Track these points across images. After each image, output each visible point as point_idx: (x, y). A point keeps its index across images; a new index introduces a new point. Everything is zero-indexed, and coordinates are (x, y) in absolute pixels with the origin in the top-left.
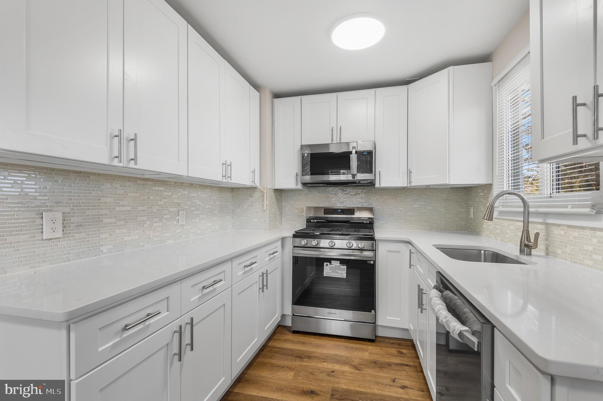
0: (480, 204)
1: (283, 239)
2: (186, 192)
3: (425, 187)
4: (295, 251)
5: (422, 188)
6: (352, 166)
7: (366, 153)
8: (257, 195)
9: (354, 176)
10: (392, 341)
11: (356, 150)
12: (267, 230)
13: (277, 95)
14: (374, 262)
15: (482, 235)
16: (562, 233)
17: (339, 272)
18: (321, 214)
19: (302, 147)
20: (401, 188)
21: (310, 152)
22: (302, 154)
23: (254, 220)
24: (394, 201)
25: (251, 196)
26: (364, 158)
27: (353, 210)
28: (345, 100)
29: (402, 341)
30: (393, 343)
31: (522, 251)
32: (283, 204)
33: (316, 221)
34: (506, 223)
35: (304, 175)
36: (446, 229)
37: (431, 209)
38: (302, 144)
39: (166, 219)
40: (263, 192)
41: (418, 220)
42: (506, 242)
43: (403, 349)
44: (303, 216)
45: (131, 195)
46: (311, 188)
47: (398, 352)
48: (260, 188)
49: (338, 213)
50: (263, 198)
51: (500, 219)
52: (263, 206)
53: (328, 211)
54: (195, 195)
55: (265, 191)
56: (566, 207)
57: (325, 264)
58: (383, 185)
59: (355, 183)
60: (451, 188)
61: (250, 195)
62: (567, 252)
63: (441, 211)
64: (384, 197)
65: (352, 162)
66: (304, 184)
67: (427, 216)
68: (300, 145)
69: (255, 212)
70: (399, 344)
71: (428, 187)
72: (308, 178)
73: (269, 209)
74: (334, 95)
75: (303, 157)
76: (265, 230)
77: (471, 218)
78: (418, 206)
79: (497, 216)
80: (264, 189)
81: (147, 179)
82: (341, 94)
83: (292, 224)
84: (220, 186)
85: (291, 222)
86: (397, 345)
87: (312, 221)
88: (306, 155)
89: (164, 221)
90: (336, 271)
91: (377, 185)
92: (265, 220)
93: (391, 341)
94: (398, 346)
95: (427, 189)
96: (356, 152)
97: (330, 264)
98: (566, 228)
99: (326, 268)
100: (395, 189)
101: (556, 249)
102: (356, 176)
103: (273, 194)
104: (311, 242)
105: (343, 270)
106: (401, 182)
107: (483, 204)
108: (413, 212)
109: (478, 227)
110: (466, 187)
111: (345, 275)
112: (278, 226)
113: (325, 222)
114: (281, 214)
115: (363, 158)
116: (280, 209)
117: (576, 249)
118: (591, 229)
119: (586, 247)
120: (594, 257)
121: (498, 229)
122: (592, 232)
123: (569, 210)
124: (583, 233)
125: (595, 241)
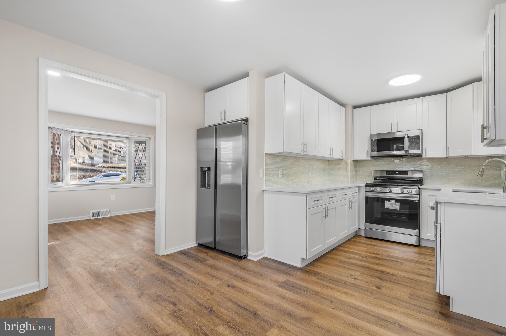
1: (359, 187)
2: (311, 163)
3: (465, 157)
4: (367, 194)
5: (462, 158)
6: (405, 145)
7: (415, 137)
8: (343, 163)
9: (406, 151)
11: (408, 136)
12: (349, 183)
13: (355, 107)
14: (418, 201)
17: (395, 206)
18: (385, 175)
19: (371, 136)
21: (377, 138)
22: (371, 139)
23: (341, 177)
24: (439, 166)
25: (339, 164)
27: (407, 172)
32: (358, 169)
33: (380, 179)
35: (373, 152)
37: (469, 172)
38: (371, 134)
39: (305, 174)
40: (347, 162)
41: (459, 179)
44: (372, 176)
45: (296, 164)
46: (377, 159)
48: (345, 159)
49: (396, 174)
50: (347, 165)
52: (346, 169)
53: (389, 173)
54: (314, 164)
55: (348, 161)
57: (386, 201)
58: (428, 156)
59: (408, 155)
65: (406, 143)
66: (373, 157)
67: (466, 176)
68: (370, 134)
69: (342, 173)
72: (375, 154)
73: (350, 171)
74: (393, 103)
75: (372, 141)
78: (459, 169)
80: (347, 160)
81: (300, 157)
82: (397, 103)
84: (324, 159)
85: (363, 180)
87: (378, 179)
88: (374, 140)
89: (304, 175)
90: (393, 206)
91: (424, 156)
95: (467, 158)
96: (408, 137)
97: (389, 201)
99: (386, 204)
100: (440, 158)
102: (408, 151)
103: (352, 163)
104: (377, 189)
105: (397, 205)
106: (442, 154)
108: (454, 174)
111: (399, 208)
112: (355, 181)
113: (387, 180)
114: (357, 174)
115: (412, 141)
116: (356, 171)
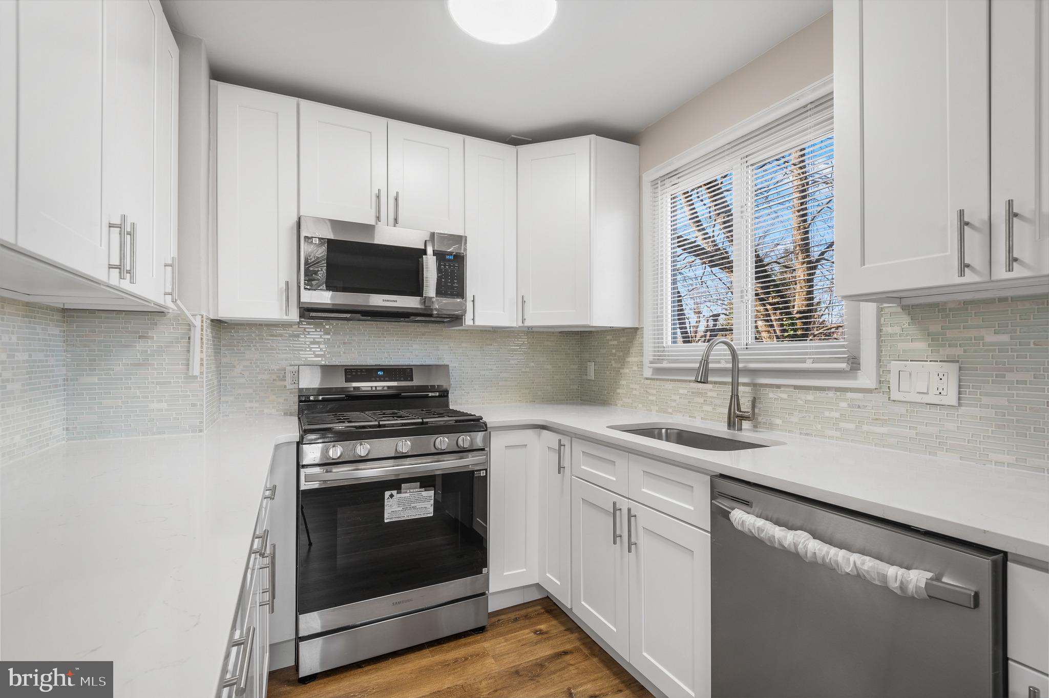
0: (611, 357)
6: (427, 281)
7: (452, 257)
8: (162, 334)
9: (426, 301)
10: (512, 616)
12: (201, 431)
14: (486, 473)
15: (616, 405)
16: (785, 396)
17: (418, 506)
18: (342, 384)
20: (491, 329)
23: (154, 406)
25: (140, 337)
26: (447, 267)
27: (409, 370)
28: (404, 139)
29: (526, 608)
30: (516, 620)
31: (731, 425)
32: (223, 360)
34: (669, 385)
35: (310, 289)
36: (554, 398)
38: (302, 215)
40: (190, 326)
41: (516, 386)
42: (671, 414)
43: (540, 623)
44: (286, 387)
47: (535, 632)
49: (378, 379)
50: (189, 343)
51: (657, 379)
52: (187, 365)
53: (354, 373)
55: (196, 323)
56: (803, 361)
57: (387, 494)
58: (481, 321)
60: (560, 332)
61: (137, 332)
62: (792, 422)
63: (547, 369)
64: (464, 345)
65: (427, 271)
66: (307, 312)
68: (296, 215)
69: (158, 383)
70: (526, 617)
71: (530, 330)
73: (206, 373)
75: (308, 242)
76: (194, 431)
77: (590, 380)
79: (652, 375)
83: (252, 408)
85: (248, 405)
86: (523, 619)
87: (312, 398)
90: (413, 505)
91: (468, 321)
92: (194, 405)
93: (509, 615)
94: (527, 622)
96: (433, 253)
98: (792, 390)
99: (390, 503)
100: (481, 331)
101: (772, 419)
103: (209, 332)
104: (354, 450)
105: (426, 499)
106: (507, 319)
107: (616, 357)
108: (509, 372)
109: (606, 392)
110: (578, 332)
111: (431, 510)
112: (216, 417)
113: (347, 400)
114: (219, 384)
115: (445, 267)
116: (219, 370)
117: (810, 417)
118: (838, 389)
119: (827, 414)
120: (842, 425)
121: (653, 395)
122: (838, 393)
123: (808, 365)
124: (823, 395)
125: (844, 405)
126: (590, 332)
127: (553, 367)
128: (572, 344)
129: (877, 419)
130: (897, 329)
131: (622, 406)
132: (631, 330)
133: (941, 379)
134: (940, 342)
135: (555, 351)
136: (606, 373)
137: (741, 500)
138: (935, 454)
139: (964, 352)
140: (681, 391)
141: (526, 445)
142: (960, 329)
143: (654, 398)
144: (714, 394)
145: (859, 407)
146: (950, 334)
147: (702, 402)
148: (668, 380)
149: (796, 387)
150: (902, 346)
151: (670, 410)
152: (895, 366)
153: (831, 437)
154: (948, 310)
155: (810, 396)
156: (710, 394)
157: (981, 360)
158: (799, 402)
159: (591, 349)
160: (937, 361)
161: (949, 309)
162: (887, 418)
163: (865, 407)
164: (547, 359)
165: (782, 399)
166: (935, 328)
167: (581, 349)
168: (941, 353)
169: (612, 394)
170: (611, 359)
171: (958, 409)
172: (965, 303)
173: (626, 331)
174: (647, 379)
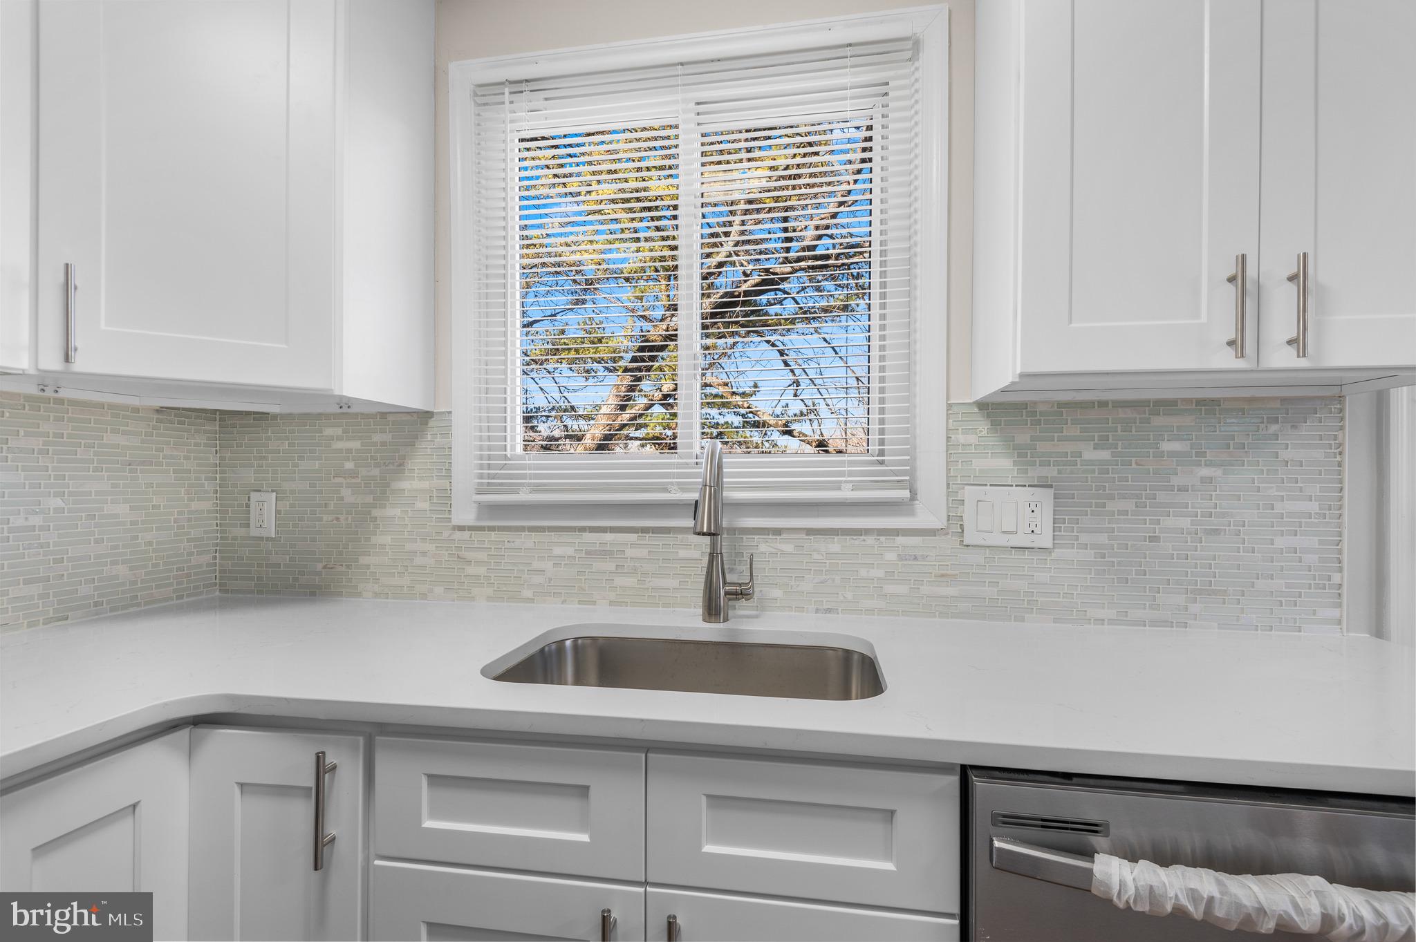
34: (526, 540)
62: (801, 592)
107: (359, 480)
117: (833, 580)
118: (882, 532)
119: (863, 573)
120: (890, 588)
121: (479, 563)
122: (883, 538)
123: (847, 494)
124: (857, 542)
125: (891, 556)
126: (261, 417)
127: (132, 508)
128: (196, 445)
129: (943, 576)
130: (972, 439)
131: (376, 595)
132: (408, 417)
133: (1033, 511)
134: (1029, 458)
135: (143, 463)
136: (320, 519)
137: (1067, 829)
138: (1023, 620)
139: (1058, 473)
140: (558, 551)
141: (134, 806)
142: (1054, 441)
143: (482, 570)
144: (643, 553)
145: (915, 558)
146: (1042, 447)
147: (613, 568)
148: (522, 529)
149: (810, 532)
150: (978, 463)
151: (528, 593)
152: (969, 493)
153: (870, 611)
154: (1038, 413)
155: (835, 545)
156: (630, 552)
157: (1079, 483)
158: (816, 556)
159: (265, 458)
160: (1025, 486)
161: (1040, 412)
162: (957, 572)
163: (924, 557)
164: (113, 486)
165: (783, 553)
166: (1023, 438)
167: (222, 459)
168: (1030, 474)
169: (344, 569)
170: (340, 485)
171: (1050, 553)
172: (1063, 405)
173: (391, 418)
174: (461, 528)
